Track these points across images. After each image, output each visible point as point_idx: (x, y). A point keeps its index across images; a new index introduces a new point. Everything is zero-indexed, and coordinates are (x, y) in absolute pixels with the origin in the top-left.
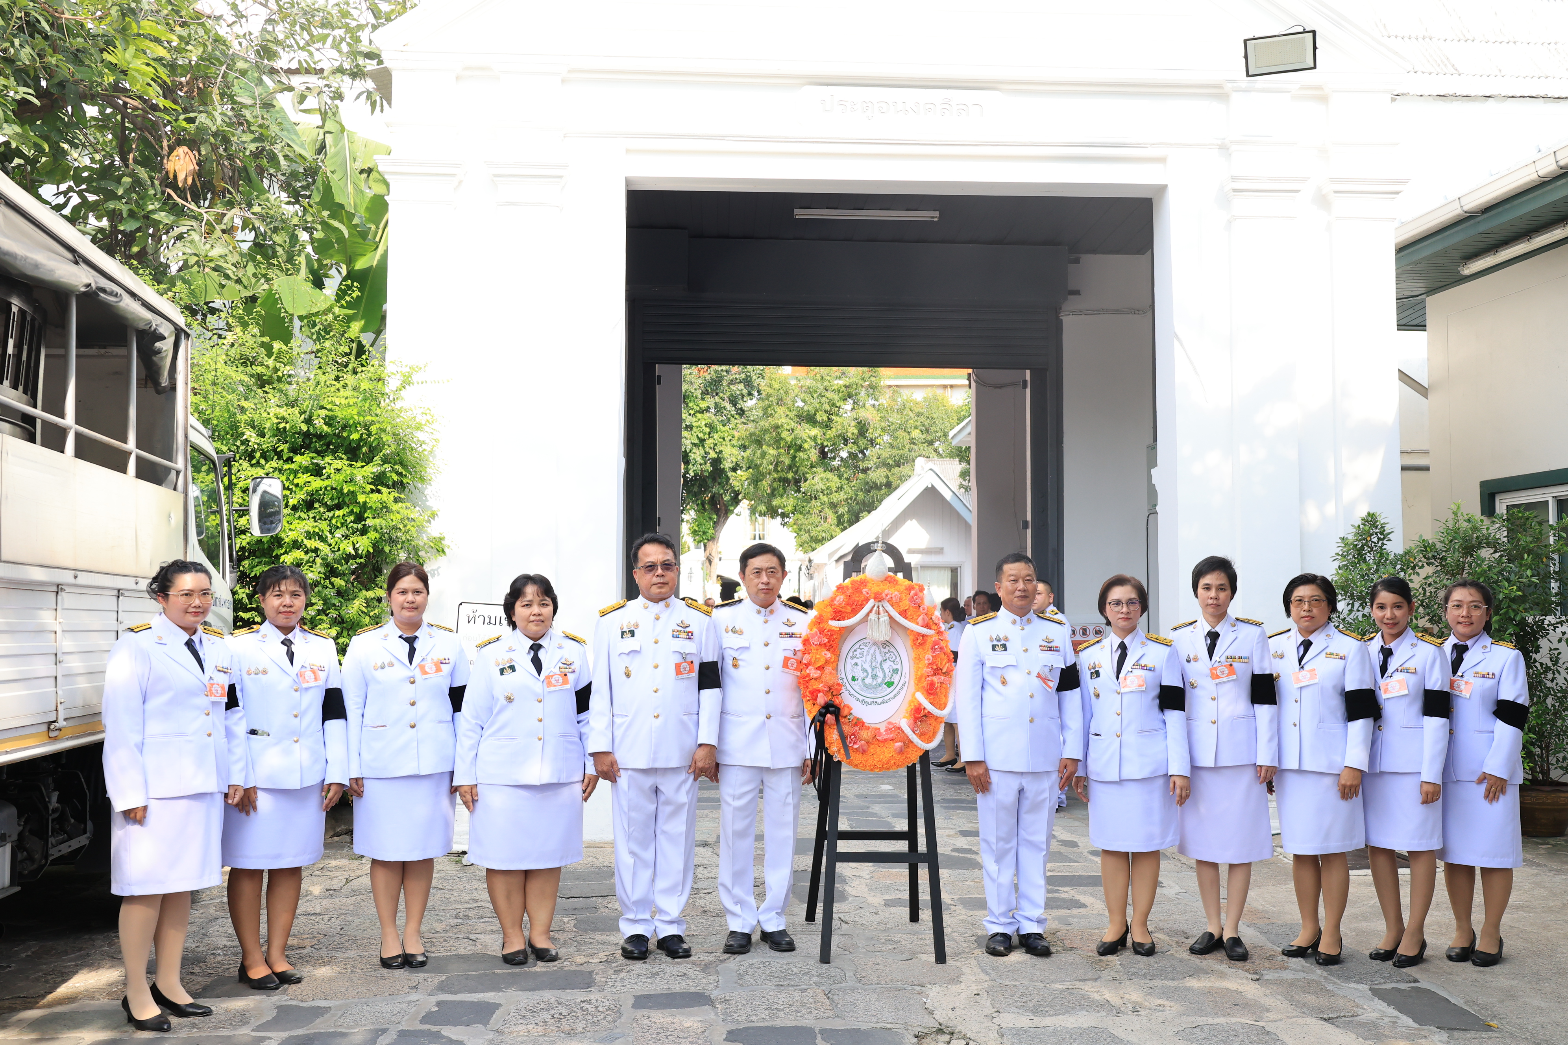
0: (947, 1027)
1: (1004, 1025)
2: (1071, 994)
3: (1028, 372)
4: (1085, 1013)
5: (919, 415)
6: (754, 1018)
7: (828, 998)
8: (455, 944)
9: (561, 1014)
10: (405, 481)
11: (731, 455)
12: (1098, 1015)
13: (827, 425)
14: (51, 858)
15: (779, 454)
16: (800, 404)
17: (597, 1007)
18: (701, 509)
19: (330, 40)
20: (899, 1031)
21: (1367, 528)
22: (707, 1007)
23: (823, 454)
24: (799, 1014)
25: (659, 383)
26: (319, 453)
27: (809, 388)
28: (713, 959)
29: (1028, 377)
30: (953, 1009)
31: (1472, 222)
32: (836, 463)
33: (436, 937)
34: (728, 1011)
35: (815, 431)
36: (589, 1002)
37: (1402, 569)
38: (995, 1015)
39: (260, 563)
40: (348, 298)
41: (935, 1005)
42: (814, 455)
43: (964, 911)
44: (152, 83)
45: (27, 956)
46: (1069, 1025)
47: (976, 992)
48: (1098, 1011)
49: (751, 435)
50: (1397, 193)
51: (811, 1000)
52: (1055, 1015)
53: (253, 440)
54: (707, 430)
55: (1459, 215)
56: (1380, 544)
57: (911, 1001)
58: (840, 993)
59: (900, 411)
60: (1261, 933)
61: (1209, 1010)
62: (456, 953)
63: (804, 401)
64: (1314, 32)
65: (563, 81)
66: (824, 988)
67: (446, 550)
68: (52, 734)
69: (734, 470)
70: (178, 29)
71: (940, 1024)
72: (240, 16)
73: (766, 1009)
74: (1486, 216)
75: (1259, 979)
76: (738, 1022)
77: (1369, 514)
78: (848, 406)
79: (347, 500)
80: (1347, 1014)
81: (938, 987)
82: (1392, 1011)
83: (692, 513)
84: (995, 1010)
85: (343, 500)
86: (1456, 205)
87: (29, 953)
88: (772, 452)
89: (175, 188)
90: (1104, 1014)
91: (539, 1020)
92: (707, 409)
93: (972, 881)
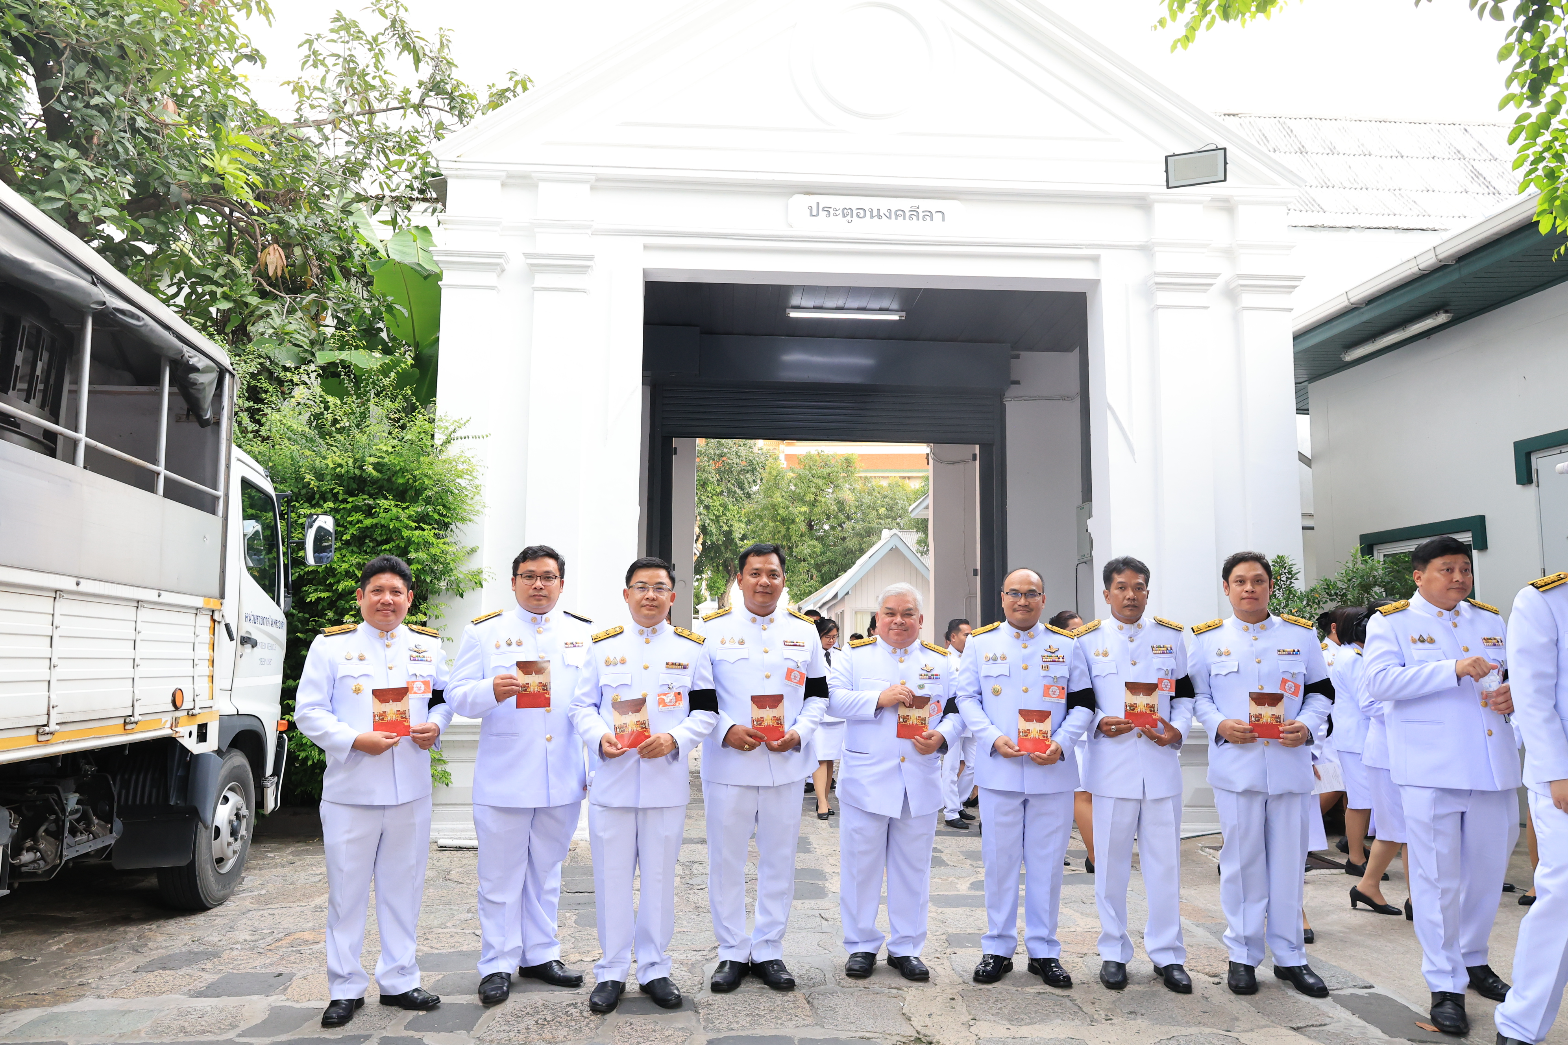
0: (925, 1036)
1: (981, 1035)
2: (1043, 999)
3: (977, 446)
4: (1060, 1021)
5: (885, 497)
6: (734, 1026)
7: (809, 1002)
8: (460, 940)
9: (545, 1019)
10: (446, 520)
11: (739, 529)
12: (1073, 1024)
13: (813, 504)
14: (64, 859)
15: (776, 526)
16: (793, 488)
17: (581, 1012)
18: (716, 571)
19: (405, 166)
20: (878, 1040)
21: (1277, 568)
22: (690, 1013)
23: (810, 527)
24: (779, 1021)
25: (675, 453)
26: (371, 495)
27: (800, 475)
28: (700, 958)
29: (977, 452)
30: (930, 1015)
31: (1356, 313)
32: (821, 533)
33: (443, 933)
34: (710, 1017)
35: (804, 509)
36: (574, 1005)
37: (1308, 605)
38: (972, 1022)
39: (316, 590)
40: (403, 366)
41: (912, 1011)
42: (803, 527)
43: (933, 908)
44: (245, 186)
45: (59, 949)
46: (1046, 1036)
47: (951, 997)
48: (1073, 1020)
49: (754, 511)
50: (1295, 287)
51: (792, 1005)
52: (1031, 1024)
53: (312, 482)
54: (721, 509)
55: (1345, 307)
56: (1288, 583)
57: (889, 1006)
58: (820, 997)
59: (870, 494)
60: (1211, 933)
61: (1180, 1018)
62: (459, 949)
63: (796, 485)
64: (1225, 149)
65: (592, 188)
66: (804, 991)
67: (484, 583)
68: (41, 738)
69: (742, 539)
70: (273, 147)
71: (918, 1033)
72: (327, 139)
73: (747, 1015)
74: (1369, 307)
75: (1219, 983)
76: (719, 1030)
77: (1278, 557)
78: (830, 490)
79: (393, 536)
80: (1315, 1023)
81: (914, 990)
82: (1356, 1020)
83: (709, 573)
84: (971, 1017)
85: (391, 536)
86: (1344, 298)
87: (62, 946)
88: (772, 524)
89: (268, 278)
90: (1079, 1023)
91: (522, 1027)
92: (722, 493)
93: (940, 878)
